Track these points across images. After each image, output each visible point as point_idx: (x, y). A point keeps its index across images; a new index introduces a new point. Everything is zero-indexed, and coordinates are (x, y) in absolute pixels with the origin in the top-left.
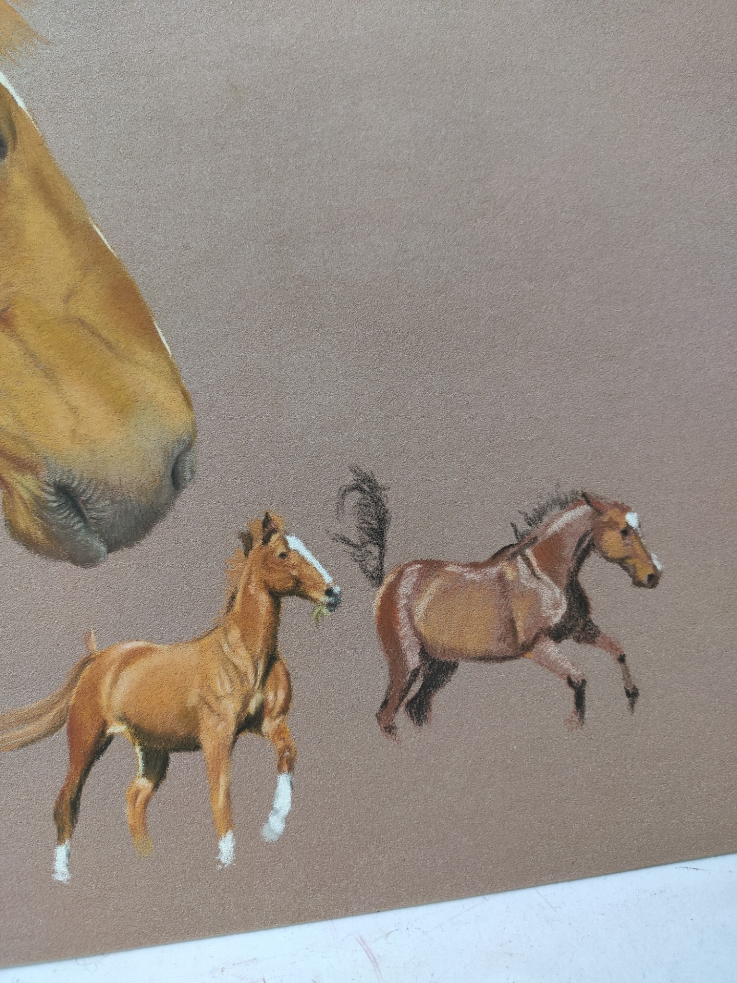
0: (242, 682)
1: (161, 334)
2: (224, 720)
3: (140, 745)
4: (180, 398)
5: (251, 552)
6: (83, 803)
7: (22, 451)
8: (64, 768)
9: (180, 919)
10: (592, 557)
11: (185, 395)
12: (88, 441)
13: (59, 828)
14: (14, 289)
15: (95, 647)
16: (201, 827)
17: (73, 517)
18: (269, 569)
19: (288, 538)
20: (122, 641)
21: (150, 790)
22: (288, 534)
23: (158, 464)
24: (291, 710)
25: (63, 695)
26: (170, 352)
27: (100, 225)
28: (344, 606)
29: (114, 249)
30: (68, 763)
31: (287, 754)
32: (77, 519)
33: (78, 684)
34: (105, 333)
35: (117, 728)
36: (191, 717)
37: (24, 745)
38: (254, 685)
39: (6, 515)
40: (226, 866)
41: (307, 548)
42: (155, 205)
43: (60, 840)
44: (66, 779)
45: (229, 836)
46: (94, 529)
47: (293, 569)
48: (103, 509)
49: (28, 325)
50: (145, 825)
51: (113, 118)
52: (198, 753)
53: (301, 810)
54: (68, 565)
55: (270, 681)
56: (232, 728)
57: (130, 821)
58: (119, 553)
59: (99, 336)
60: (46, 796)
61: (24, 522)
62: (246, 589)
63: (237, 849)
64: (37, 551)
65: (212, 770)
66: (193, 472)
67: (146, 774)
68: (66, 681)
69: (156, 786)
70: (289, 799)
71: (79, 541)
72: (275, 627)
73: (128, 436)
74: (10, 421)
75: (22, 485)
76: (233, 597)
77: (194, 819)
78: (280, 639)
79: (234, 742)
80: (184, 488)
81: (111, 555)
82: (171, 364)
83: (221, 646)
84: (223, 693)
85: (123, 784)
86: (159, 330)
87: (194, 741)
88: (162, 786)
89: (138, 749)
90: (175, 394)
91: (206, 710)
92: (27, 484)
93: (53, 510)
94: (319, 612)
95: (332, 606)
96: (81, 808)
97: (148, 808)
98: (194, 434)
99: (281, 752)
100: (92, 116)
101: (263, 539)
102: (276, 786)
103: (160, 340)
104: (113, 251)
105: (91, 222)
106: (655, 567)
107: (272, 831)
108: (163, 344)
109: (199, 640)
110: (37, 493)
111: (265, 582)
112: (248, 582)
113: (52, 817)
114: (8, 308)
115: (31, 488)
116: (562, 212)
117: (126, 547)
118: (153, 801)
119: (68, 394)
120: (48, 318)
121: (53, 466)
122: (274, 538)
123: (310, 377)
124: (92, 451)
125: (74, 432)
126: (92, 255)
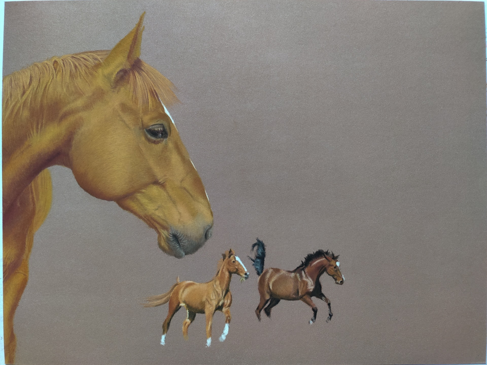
0: (218, 296)
1: (206, 194)
2: (212, 306)
3: (188, 310)
4: (210, 213)
5: (225, 260)
6: (171, 324)
7: (165, 224)
8: (167, 314)
9: (194, 360)
10: (324, 273)
11: (211, 212)
12: (183, 223)
13: (163, 330)
14: (167, 177)
15: (179, 281)
16: (202, 335)
17: (176, 244)
18: (229, 265)
19: (236, 257)
20: (186, 280)
21: (190, 323)
22: (236, 256)
23: (202, 232)
24: (231, 306)
25: (169, 293)
26: (208, 200)
27: (193, 161)
28: (250, 278)
29: (196, 168)
30: (168, 312)
31: (229, 318)
32: (177, 245)
33: (173, 291)
34: (191, 192)
35: (182, 304)
36: (203, 304)
37: (156, 306)
38: (222, 298)
39: (158, 241)
40: (208, 347)
41: (241, 260)
42: (209, 156)
43: (163, 333)
44: (167, 317)
45: (210, 339)
46: (182, 248)
47: (236, 266)
48: (185, 242)
49: (170, 188)
50: (187, 332)
51: (199, 129)
52: (204, 314)
53: (231, 334)
54: (174, 257)
55: (226, 297)
56: (214, 309)
57: (183, 331)
58: (188, 256)
59: (189, 193)
60: (161, 321)
61: (163, 244)
62: (222, 270)
63: (212, 342)
64: (166, 252)
65: (207, 320)
66: (211, 235)
67: (189, 318)
68: (170, 289)
69: (191, 322)
70: (228, 331)
71: (177, 251)
72: (229, 282)
73: (194, 223)
74: (162, 215)
75: (164, 233)
76: (218, 272)
77: (201, 332)
78: (230, 286)
79: (214, 313)
80: (208, 239)
81: (186, 256)
82: (208, 203)
83: (213, 285)
84: (212, 299)
85: (183, 320)
86: (206, 193)
87: (203, 311)
88: (193, 322)
89: (187, 311)
90: (208, 212)
91: (207, 302)
92: (165, 233)
93: (172, 241)
94: (242, 279)
95: (246, 278)
96: (170, 325)
97: (189, 328)
98: (213, 224)
99: (227, 317)
100: (193, 128)
101: (229, 257)
102: (225, 327)
103: (206, 196)
104: (195, 169)
105: (190, 160)
106: (343, 279)
107: (222, 339)
108: (206, 197)
109: (207, 283)
110: (167, 236)
111: (228, 269)
112: (223, 268)
113: (162, 327)
114: (165, 182)
115: (166, 234)
116: (329, 169)
117: (190, 254)
118: (190, 326)
119: (179, 209)
120: (175, 186)
121: (172, 229)
122: (232, 256)
123: (248, 211)
124: (184, 226)
125: (179, 220)
126: (190, 169)
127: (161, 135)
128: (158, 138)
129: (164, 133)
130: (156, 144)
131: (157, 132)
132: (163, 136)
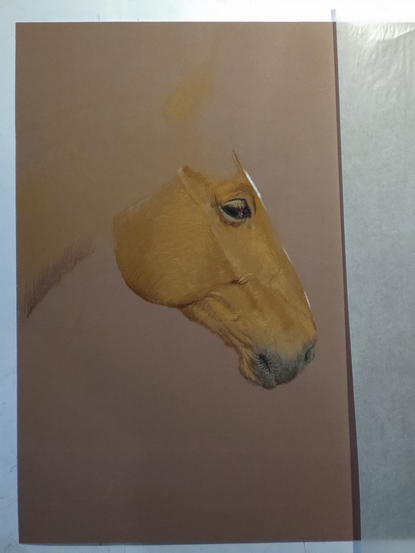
1: (307, 298)
4: (312, 326)
11: (314, 324)
17: (265, 369)
23: (300, 351)
26: (310, 306)
27: (287, 250)
32: (267, 370)
46: (273, 375)
48: (277, 367)
58: (281, 385)
61: (246, 369)
71: (267, 379)
75: (247, 354)
81: (278, 386)
82: (310, 311)
90: (310, 324)
93: (258, 365)
98: (316, 341)
103: (306, 300)
105: (284, 249)
108: (307, 303)
110: (252, 357)
115: (250, 355)
120: (263, 287)
121: (259, 348)
127: (242, 214)
128: (238, 218)
129: (247, 211)
130: (236, 227)
131: (237, 210)
132: (246, 216)
